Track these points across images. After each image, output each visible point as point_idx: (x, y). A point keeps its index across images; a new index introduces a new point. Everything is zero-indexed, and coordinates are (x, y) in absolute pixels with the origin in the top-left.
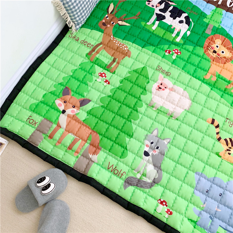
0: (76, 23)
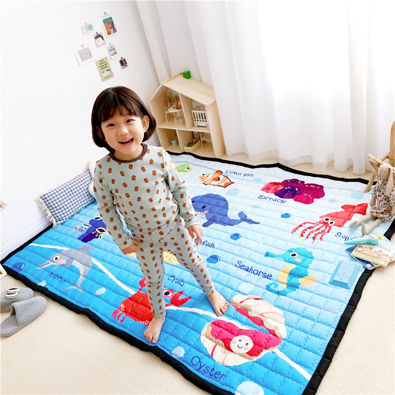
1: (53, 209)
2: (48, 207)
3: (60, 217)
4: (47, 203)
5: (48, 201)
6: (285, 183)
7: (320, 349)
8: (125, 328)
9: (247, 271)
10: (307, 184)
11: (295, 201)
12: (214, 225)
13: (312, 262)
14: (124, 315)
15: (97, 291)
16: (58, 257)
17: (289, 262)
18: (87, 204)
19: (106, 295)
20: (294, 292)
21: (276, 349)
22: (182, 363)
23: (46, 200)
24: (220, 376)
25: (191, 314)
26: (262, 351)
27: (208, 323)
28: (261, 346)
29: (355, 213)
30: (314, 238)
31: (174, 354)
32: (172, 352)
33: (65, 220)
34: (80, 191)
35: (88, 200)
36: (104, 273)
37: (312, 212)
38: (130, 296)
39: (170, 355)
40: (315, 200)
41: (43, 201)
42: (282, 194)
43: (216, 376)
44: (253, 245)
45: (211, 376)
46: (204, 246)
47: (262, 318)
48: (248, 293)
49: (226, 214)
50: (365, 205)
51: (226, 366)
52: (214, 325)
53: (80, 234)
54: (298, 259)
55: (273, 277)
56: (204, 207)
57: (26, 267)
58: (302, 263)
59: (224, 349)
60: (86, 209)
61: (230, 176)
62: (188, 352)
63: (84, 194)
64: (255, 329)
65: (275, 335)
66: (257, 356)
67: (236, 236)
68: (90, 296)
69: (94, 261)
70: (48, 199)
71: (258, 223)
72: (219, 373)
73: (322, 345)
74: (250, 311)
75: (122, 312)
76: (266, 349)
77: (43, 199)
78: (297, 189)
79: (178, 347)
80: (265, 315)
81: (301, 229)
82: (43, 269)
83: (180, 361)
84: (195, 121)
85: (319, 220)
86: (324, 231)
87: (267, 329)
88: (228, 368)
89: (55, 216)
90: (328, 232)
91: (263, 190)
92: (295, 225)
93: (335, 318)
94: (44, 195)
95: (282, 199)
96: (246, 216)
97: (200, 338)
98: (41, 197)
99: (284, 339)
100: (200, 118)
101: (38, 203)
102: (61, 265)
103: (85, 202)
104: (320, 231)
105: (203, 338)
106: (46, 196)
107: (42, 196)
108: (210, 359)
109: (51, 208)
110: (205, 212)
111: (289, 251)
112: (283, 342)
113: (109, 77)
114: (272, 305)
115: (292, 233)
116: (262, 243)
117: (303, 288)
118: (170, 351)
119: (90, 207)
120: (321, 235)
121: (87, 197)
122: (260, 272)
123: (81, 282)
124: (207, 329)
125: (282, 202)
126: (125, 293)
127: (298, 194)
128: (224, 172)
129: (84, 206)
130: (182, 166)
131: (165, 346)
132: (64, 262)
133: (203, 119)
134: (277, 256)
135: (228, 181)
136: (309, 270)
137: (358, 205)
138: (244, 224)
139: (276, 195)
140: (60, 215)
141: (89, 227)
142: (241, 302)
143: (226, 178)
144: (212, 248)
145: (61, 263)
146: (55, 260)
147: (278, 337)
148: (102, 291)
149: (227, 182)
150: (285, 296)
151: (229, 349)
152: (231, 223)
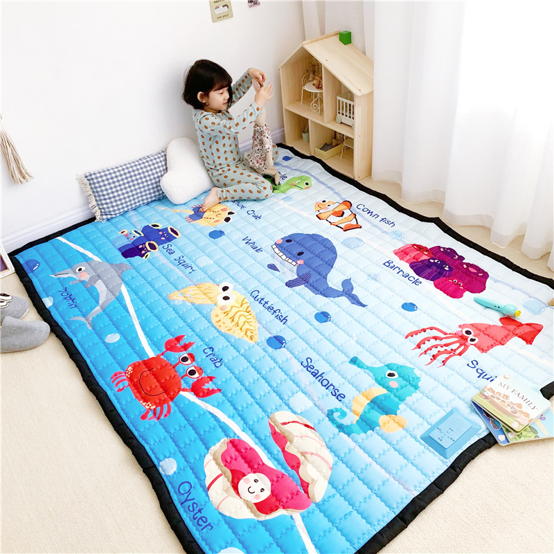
0: (103, 210)
1: (99, 196)
2: (93, 192)
3: (107, 210)
4: (93, 186)
5: (94, 184)
6: (436, 251)
7: (359, 539)
8: (119, 402)
9: (314, 376)
10: (467, 264)
11: (436, 286)
12: (302, 289)
13: (413, 395)
14: (126, 383)
15: (109, 336)
16: (83, 268)
17: (380, 384)
18: (150, 200)
19: (116, 346)
20: (363, 435)
21: (297, 515)
22: (168, 484)
23: (91, 182)
24: (204, 525)
25: (210, 416)
26: (276, 510)
27: (226, 438)
28: (280, 501)
29: (516, 335)
30: (434, 357)
31: (162, 467)
32: (161, 463)
33: (114, 216)
34: (144, 180)
35: (153, 195)
36: (128, 312)
37: (453, 314)
38: (146, 359)
39: (157, 466)
40: (467, 294)
41: (88, 182)
42: (421, 269)
43: (201, 522)
44: (341, 338)
45: (195, 519)
46: (274, 316)
47: (302, 459)
48: (299, 411)
49: (326, 275)
50: (538, 328)
51: (220, 513)
52: (231, 445)
53: (125, 242)
54: (394, 383)
55: (346, 400)
56: (300, 254)
57: (40, 269)
58: (397, 389)
59: (229, 485)
60: (147, 207)
61: (360, 214)
62: (181, 472)
63: (148, 185)
64: (283, 471)
65: (306, 492)
66: (267, 513)
67: (323, 317)
68: (97, 340)
69: (124, 289)
70: (95, 181)
71: (364, 306)
72: (204, 519)
73: (364, 534)
74: (290, 442)
75: (126, 378)
76: (284, 508)
77: (88, 180)
78: (447, 269)
79: (171, 459)
80: (308, 456)
81: (422, 336)
82: (58, 279)
83: (165, 480)
84: (339, 113)
85: (456, 329)
86: (455, 350)
87: (301, 479)
88: (220, 517)
89: (101, 207)
90: (460, 354)
91: (396, 254)
92: (417, 326)
93: (403, 499)
94: (91, 175)
95: (417, 277)
96: (352, 288)
97: (205, 456)
98: (86, 177)
99: (316, 504)
100: (346, 111)
101: (82, 183)
102: (81, 282)
103: (149, 196)
104: (449, 348)
105: (209, 457)
106: (93, 176)
107: (88, 174)
108: (204, 494)
109: (96, 194)
110: (299, 262)
111: (389, 366)
112: (313, 506)
113: (226, 16)
114: (324, 444)
115: (406, 338)
116: (355, 338)
117: (380, 432)
118: (159, 460)
119: (153, 205)
120: (446, 356)
121: (152, 191)
122: (331, 385)
123: (95, 316)
124: (220, 446)
125: (416, 282)
126: (141, 352)
127: (445, 276)
128: (354, 206)
129: (145, 201)
130: (300, 179)
131: (156, 451)
132: (86, 277)
133: (350, 113)
134: (368, 368)
135: (354, 222)
136: (402, 406)
137: (527, 324)
138: (344, 300)
139: (412, 267)
140: (108, 208)
141: (139, 236)
142: (285, 424)
143: (353, 217)
144: (282, 323)
145: (83, 279)
146: (77, 271)
147: (309, 497)
148: (113, 338)
149: (351, 223)
150: (349, 436)
151: (236, 488)
152: (327, 292)
